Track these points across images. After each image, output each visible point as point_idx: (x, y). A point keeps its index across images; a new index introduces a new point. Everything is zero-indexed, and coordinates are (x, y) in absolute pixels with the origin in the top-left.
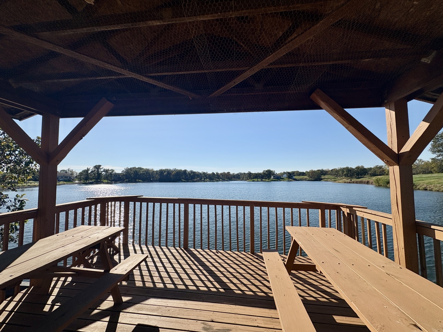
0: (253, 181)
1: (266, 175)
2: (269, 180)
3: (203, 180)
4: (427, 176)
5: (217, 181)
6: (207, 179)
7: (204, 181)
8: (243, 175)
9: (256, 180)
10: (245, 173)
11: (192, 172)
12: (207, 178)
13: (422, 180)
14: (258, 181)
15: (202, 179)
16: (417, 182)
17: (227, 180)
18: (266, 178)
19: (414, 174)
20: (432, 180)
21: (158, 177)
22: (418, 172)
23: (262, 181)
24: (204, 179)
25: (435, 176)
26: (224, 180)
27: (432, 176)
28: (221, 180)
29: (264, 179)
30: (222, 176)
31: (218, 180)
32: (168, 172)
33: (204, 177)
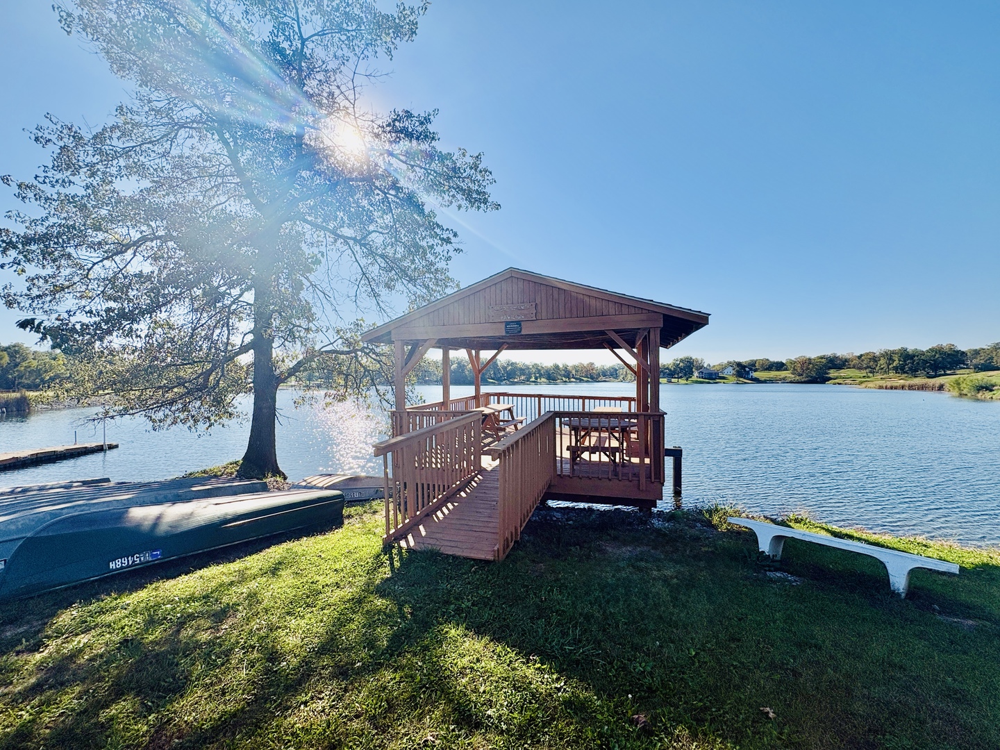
1: (681, 369)
2: (687, 380)
3: (533, 382)
5: (565, 383)
6: (543, 379)
7: (535, 383)
12: (541, 375)
15: (531, 378)
17: (587, 381)
18: (681, 377)
24: (536, 378)
26: (579, 381)
28: (573, 380)
30: (577, 371)
32: (459, 363)
33: (534, 373)
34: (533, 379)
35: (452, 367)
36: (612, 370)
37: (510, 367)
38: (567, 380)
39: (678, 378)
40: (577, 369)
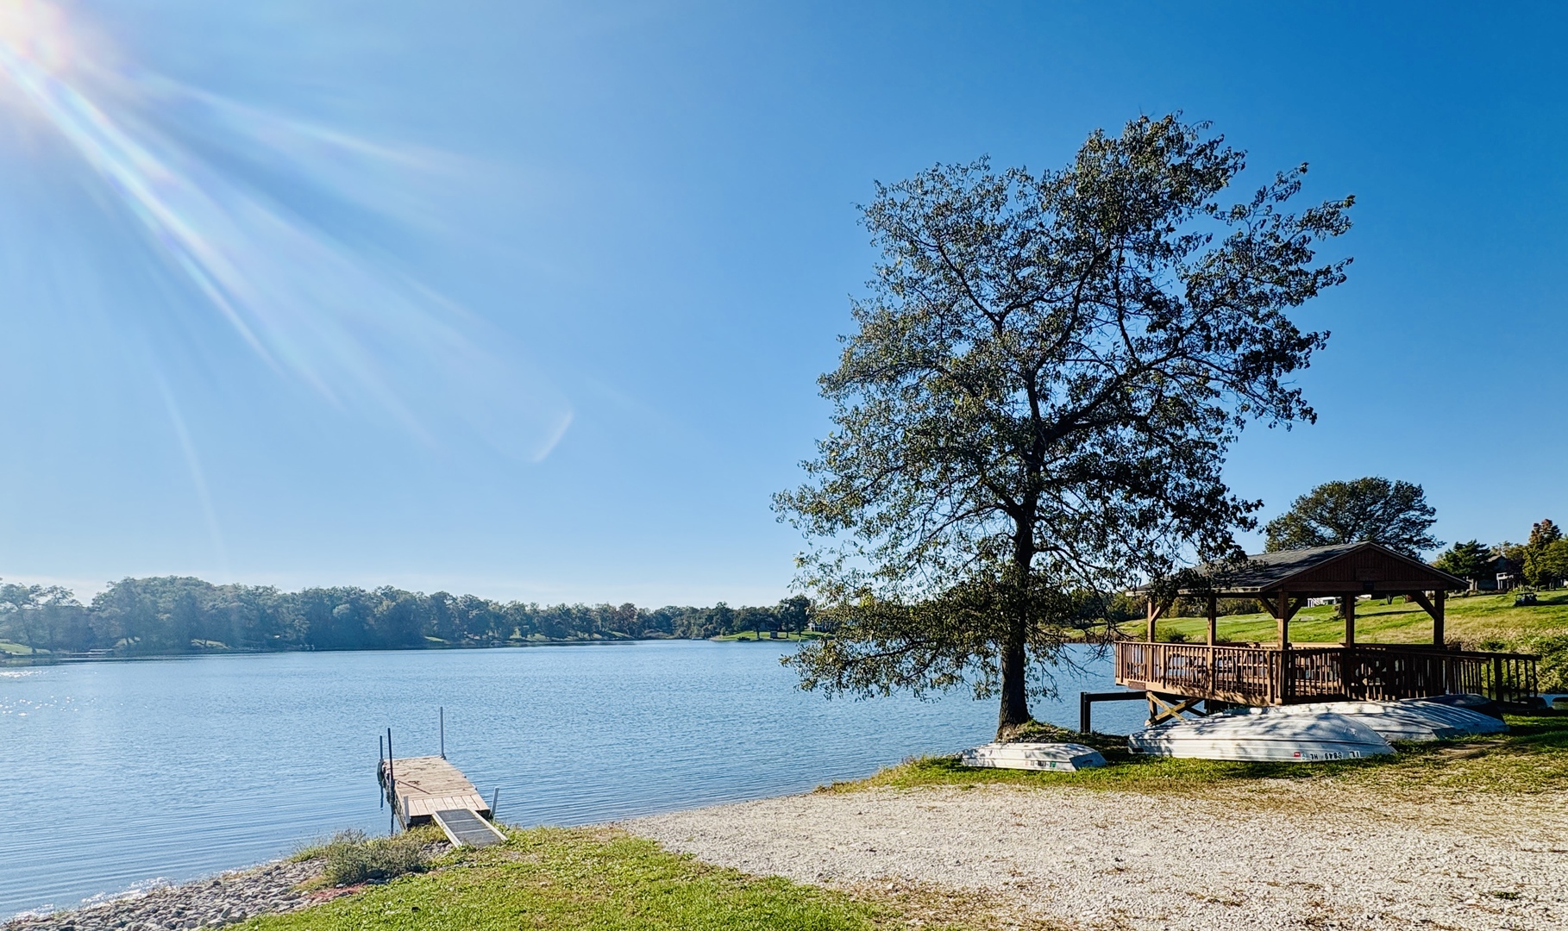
0: (742, 640)
1: (792, 616)
2: (800, 634)
3: (517, 640)
4: (1249, 620)
5: (581, 642)
6: (537, 636)
7: (523, 643)
8: (684, 617)
9: (752, 635)
10: (694, 611)
11: (473, 603)
12: (534, 630)
13: (1243, 631)
14: (760, 640)
15: (513, 632)
16: (1233, 635)
17: (624, 639)
18: (792, 630)
19: (1220, 615)
20: (1262, 632)
21: (302, 624)
22: (1226, 609)
23: (774, 637)
24: (524, 634)
25: (1264, 620)
26: (608, 638)
27: (1258, 620)
28: (596, 636)
29: (781, 631)
30: (603, 619)
31: (584, 639)
32: (352, 602)
33: (519, 624)
34: (517, 635)
35: (336, 611)
36: (661, 619)
37: (475, 612)
38: (586, 636)
39: (787, 631)
40: (606, 615)
